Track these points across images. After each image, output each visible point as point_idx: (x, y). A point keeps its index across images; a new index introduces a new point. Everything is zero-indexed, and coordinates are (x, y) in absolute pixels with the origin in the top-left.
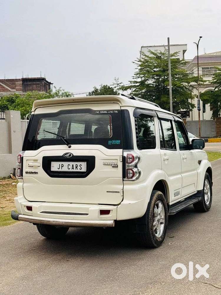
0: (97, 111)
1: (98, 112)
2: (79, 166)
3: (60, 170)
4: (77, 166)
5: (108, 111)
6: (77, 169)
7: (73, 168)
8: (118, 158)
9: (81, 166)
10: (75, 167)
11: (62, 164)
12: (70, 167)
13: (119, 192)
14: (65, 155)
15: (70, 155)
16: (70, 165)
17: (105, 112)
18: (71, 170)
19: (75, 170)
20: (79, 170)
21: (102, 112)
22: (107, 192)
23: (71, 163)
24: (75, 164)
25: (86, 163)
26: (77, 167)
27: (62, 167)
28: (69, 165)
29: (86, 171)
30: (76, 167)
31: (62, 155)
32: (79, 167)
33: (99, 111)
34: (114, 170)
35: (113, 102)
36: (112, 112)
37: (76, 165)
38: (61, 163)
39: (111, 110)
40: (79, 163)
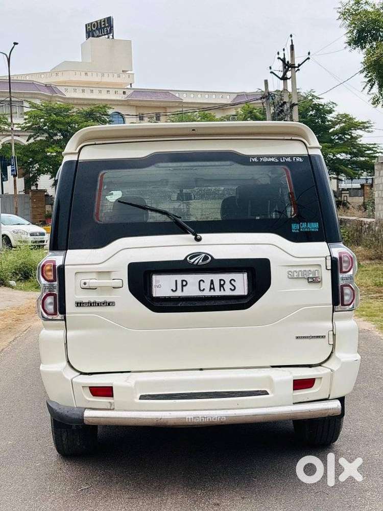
0: (254, 157)
1: (255, 160)
2: (227, 282)
3: (179, 293)
4: (222, 283)
5: (279, 157)
6: (224, 290)
7: (214, 289)
8: (322, 261)
9: (232, 282)
10: (217, 286)
11: (183, 281)
12: (206, 285)
13: (323, 337)
14: (191, 258)
15: (206, 258)
16: (203, 281)
17: (273, 160)
18: (207, 293)
19: (217, 293)
20: (228, 292)
21: (265, 160)
22: (297, 338)
23: (207, 277)
24: (216, 278)
25: (245, 275)
26: (225, 286)
27: (183, 286)
28: (201, 282)
29: (246, 294)
30: (221, 286)
31: (182, 258)
32: (227, 286)
33: (259, 157)
34: (313, 288)
35: (290, 138)
36: (289, 160)
37: (220, 280)
38: (180, 278)
39: (287, 156)
40: (227, 277)
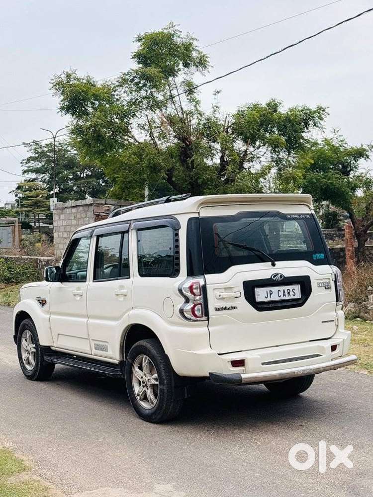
0: (288, 214)
1: (289, 216)
2: (291, 291)
3: (269, 299)
5: (300, 215)
6: (290, 296)
7: (285, 295)
8: (329, 276)
9: (293, 290)
10: (286, 293)
11: (270, 291)
12: (281, 293)
13: (333, 321)
14: (274, 277)
15: (281, 276)
17: (297, 216)
18: (282, 298)
19: (287, 297)
20: (292, 297)
21: (294, 216)
22: (323, 322)
23: (282, 288)
24: (286, 288)
25: (299, 286)
27: (271, 294)
28: (279, 292)
29: (300, 297)
30: (289, 293)
31: (269, 277)
32: (291, 293)
33: (291, 215)
34: (327, 292)
35: (302, 203)
36: (304, 216)
37: (288, 290)
38: (268, 289)
39: (303, 214)
40: (291, 287)
